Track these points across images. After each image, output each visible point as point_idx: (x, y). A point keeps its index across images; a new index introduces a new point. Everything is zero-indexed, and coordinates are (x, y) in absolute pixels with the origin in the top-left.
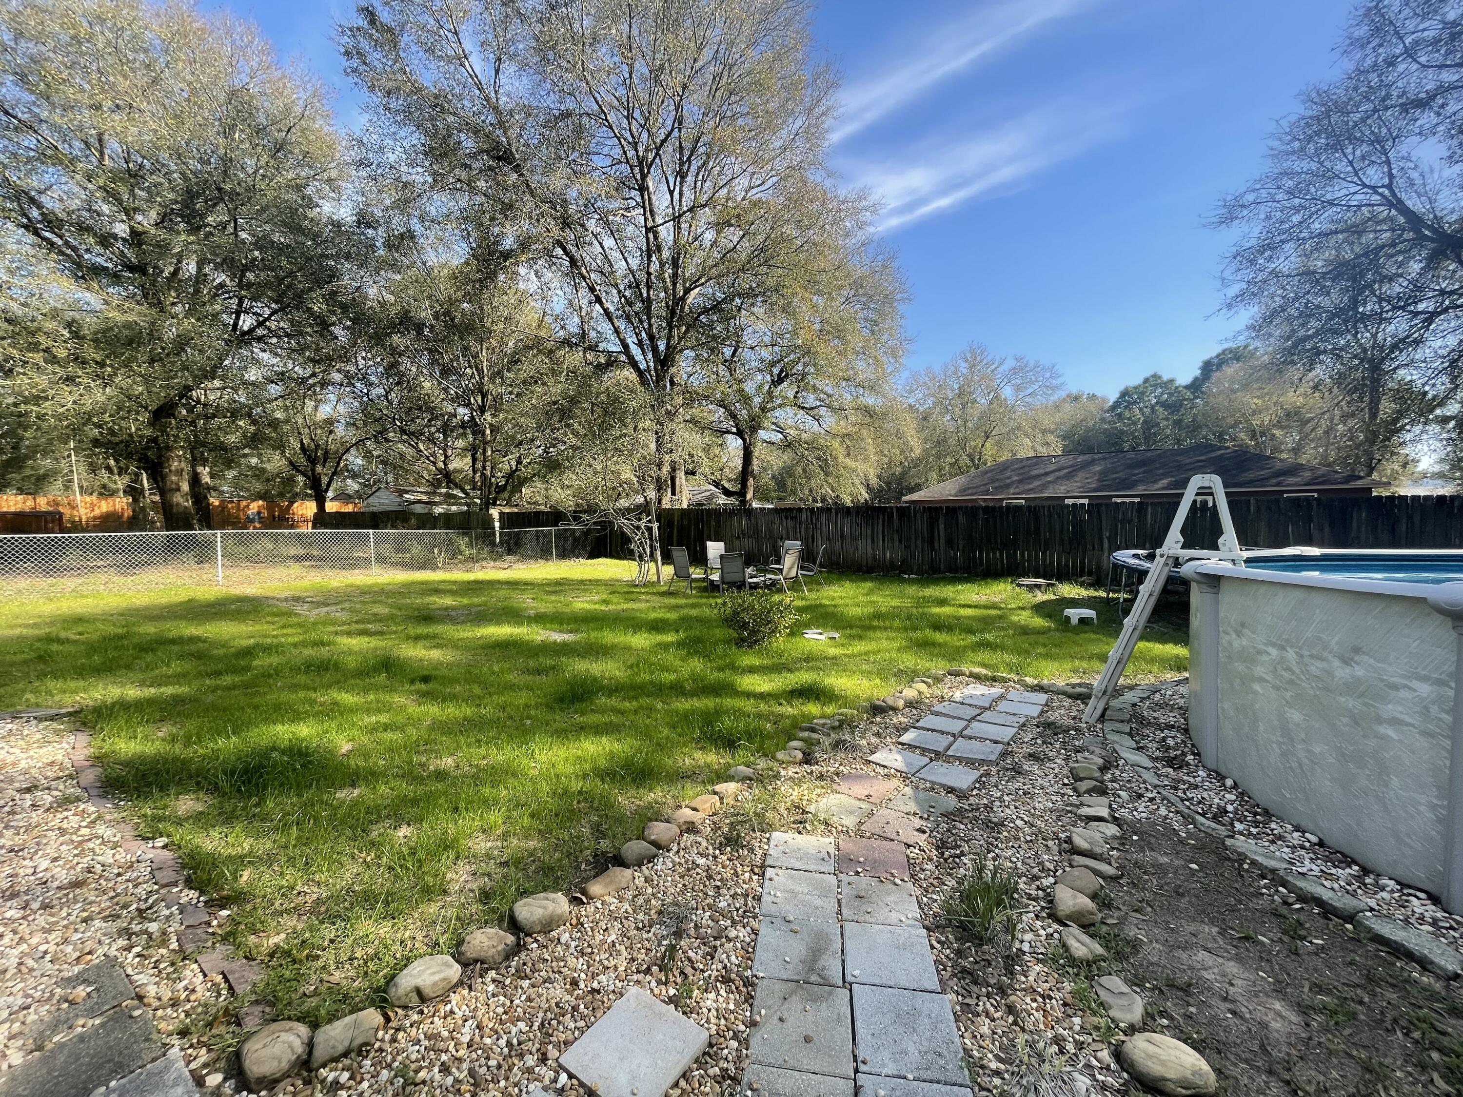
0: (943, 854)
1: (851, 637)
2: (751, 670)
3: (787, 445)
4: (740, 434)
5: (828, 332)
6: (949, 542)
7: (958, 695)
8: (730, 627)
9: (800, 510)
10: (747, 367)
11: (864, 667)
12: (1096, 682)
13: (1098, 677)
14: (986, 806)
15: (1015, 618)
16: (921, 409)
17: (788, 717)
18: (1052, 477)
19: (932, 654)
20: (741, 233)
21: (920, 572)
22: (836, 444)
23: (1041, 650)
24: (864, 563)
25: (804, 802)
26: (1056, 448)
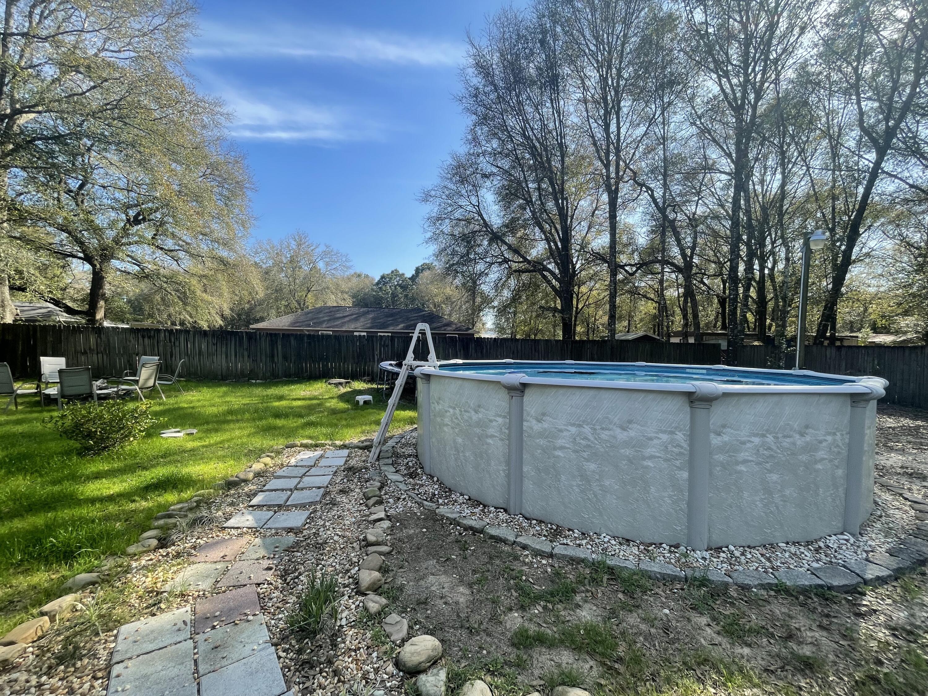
0: (286, 580)
1: (209, 431)
2: (98, 476)
3: (143, 276)
4: (88, 259)
5: (186, 195)
6: (285, 358)
7: (293, 461)
8: (70, 438)
9: (158, 331)
10: (97, 202)
11: (220, 453)
12: (375, 436)
13: (376, 434)
14: (315, 534)
15: (328, 405)
16: (264, 266)
17: (142, 511)
18: (347, 319)
19: (274, 435)
20: (92, 84)
21: (264, 378)
22: (194, 281)
23: (344, 422)
24: (219, 373)
25: (159, 585)
26: (349, 303)
